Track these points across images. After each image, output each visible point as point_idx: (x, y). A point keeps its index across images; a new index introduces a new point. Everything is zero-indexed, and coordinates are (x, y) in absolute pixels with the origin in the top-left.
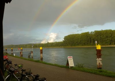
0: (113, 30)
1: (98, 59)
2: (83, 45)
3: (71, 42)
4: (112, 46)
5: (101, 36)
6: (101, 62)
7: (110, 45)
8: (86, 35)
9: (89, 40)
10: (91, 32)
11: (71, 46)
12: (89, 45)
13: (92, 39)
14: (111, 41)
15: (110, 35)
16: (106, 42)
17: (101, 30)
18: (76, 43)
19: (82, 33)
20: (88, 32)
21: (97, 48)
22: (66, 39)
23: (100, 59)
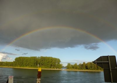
0: (53, 57)
1: (38, 79)
2: (30, 67)
3: (21, 63)
4: (52, 69)
5: (45, 61)
6: (40, 82)
7: (50, 68)
8: (34, 58)
9: (36, 63)
10: (38, 57)
11: (20, 67)
12: (35, 67)
13: (38, 62)
14: (51, 65)
15: (51, 61)
16: (48, 66)
17: (45, 57)
18: (25, 64)
19: (31, 57)
20: (36, 57)
21: (39, 71)
22: (17, 60)
23: (39, 79)
